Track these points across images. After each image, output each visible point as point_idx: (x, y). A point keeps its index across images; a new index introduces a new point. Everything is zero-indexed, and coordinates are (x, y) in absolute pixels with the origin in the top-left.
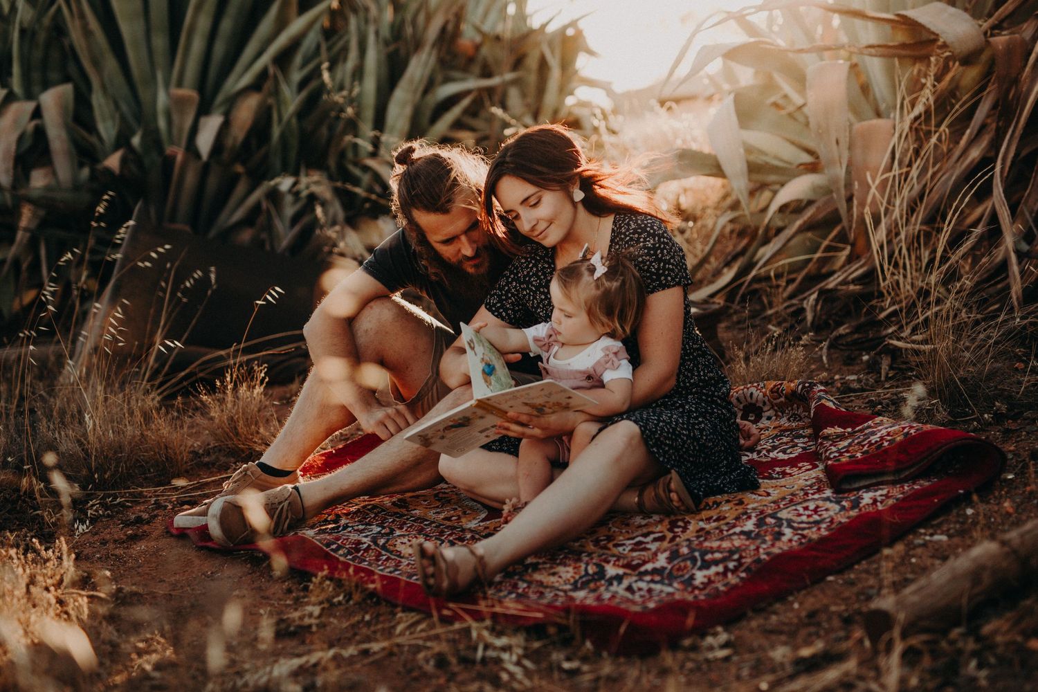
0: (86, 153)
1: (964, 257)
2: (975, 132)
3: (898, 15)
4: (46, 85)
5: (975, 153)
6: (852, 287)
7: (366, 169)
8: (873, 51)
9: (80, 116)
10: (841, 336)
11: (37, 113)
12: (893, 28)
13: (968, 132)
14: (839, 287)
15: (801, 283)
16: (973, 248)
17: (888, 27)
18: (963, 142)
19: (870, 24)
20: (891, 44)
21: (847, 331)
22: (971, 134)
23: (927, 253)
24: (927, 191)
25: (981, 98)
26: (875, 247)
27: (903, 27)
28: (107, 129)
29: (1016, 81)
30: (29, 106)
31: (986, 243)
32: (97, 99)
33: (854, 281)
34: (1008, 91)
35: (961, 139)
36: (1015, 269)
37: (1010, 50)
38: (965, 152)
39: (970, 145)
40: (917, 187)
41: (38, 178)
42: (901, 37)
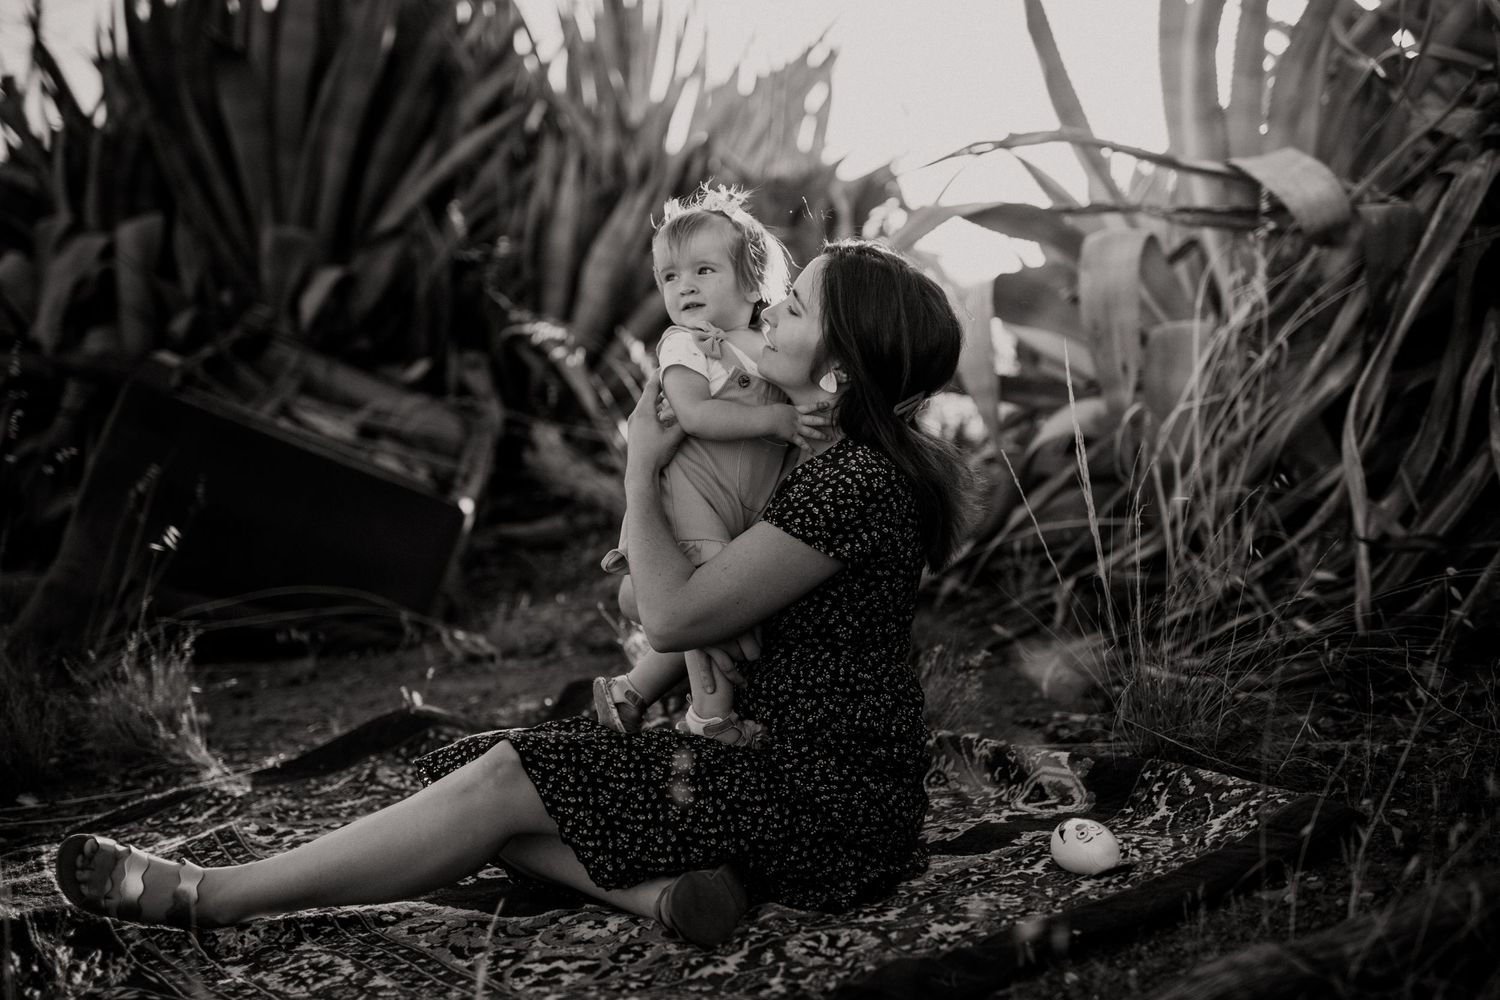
0: (158, 314)
1: (1305, 541)
2: (1334, 350)
4: (132, 212)
5: (1334, 382)
9: (161, 264)
11: (109, 252)
12: (1226, 186)
13: (1323, 348)
15: (1069, 563)
17: (1217, 184)
18: (1315, 363)
22: (1327, 352)
24: (1255, 432)
25: (1346, 297)
28: (189, 277)
29: (1399, 275)
30: (98, 242)
34: (1385, 288)
35: (1312, 357)
36: (1363, 564)
37: (1390, 226)
38: (1317, 379)
39: (1326, 368)
40: (1243, 428)
41: (95, 342)
42: (1238, 199)
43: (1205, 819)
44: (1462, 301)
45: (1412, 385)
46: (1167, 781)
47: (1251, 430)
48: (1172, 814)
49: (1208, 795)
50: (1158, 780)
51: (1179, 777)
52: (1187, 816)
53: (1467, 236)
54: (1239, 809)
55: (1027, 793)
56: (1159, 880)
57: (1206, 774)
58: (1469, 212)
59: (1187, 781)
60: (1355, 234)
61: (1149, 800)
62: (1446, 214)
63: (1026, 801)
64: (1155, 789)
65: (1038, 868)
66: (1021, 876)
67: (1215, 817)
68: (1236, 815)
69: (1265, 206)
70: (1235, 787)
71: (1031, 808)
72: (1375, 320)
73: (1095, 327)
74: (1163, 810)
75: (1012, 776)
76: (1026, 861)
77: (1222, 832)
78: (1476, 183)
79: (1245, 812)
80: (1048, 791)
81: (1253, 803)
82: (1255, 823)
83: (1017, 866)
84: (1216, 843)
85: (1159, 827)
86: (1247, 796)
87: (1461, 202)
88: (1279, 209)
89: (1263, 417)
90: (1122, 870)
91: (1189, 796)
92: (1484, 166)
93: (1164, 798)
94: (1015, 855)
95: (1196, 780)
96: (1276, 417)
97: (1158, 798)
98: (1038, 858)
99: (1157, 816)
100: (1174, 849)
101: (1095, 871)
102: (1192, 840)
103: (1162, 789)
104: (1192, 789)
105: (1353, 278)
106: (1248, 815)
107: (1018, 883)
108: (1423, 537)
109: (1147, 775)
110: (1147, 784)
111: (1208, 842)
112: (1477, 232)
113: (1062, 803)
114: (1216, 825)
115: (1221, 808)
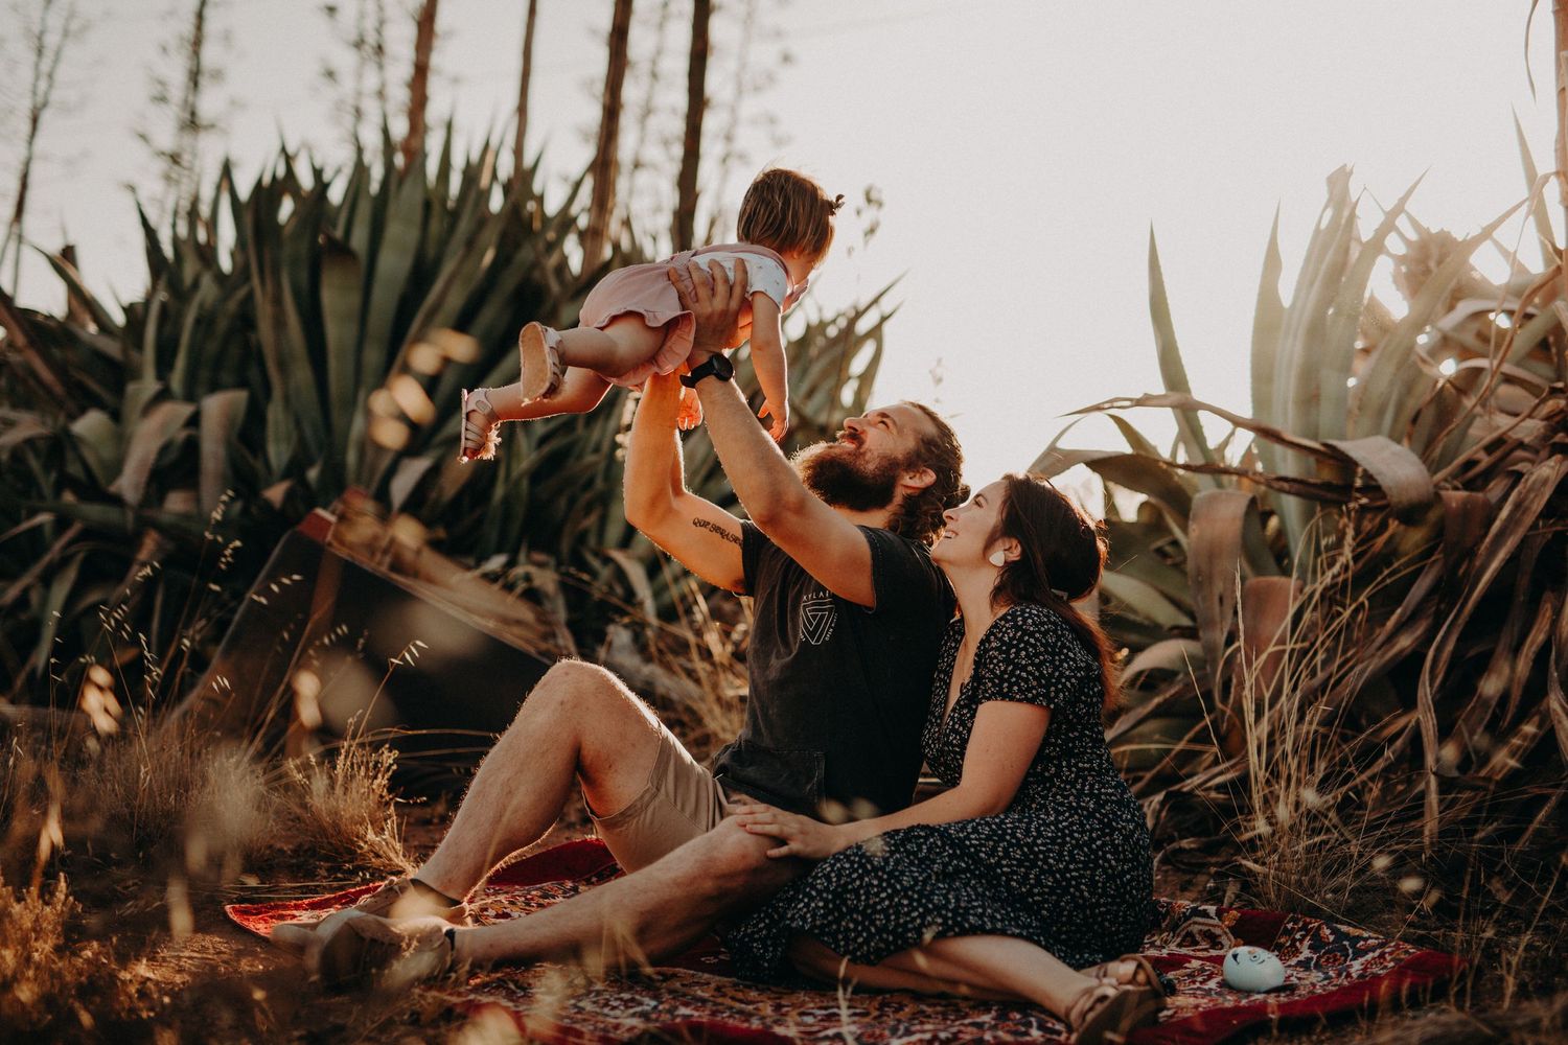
0: (244, 478)
1: (1372, 778)
2: (1408, 613)
3: (1325, 445)
4: (215, 387)
5: (1405, 642)
6: (1213, 795)
7: (607, 560)
8: (1286, 486)
9: (248, 433)
10: (1181, 850)
11: (194, 421)
12: (1318, 461)
13: (1399, 611)
14: (1197, 792)
15: (1148, 785)
16: (1386, 770)
17: (1312, 460)
18: (1391, 623)
19: (1290, 453)
20: (1312, 481)
21: (1193, 846)
22: (1401, 616)
23: (1323, 766)
24: (1332, 681)
25: (1422, 568)
26: (1252, 748)
27: (1331, 462)
28: (278, 452)
29: (1471, 553)
30: (186, 410)
31: (1405, 766)
32: (275, 413)
33: (1219, 788)
34: (1457, 566)
35: (1388, 618)
36: (1433, 798)
37: (1466, 510)
38: (1391, 638)
39: (1401, 627)
40: (1320, 675)
41: (176, 503)
42: (1327, 475)
43: (1345, 961)
44: (1524, 582)
45: (1472, 653)
46: (1308, 931)
47: (1330, 677)
48: (1315, 957)
49: (1346, 943)
50: (1300, 930)
51: (1319, 928)
52: (1329, 958)
53: (1534, 526)
54: (1377, 953)
55: (1179, 940)
56: (1320, 995)
57: (1344, 928)
58: (1538, 505)
59: (1328, 932)
60: (1433, 516)
61: (1293, 945)
62: (1518, 506)
63: (1180, 945)
64: (1298, 936)
65: (1212, 984)
66: (1198, 988)
67: (1354, 959)
68: (1374, 959)
69: (1358, 483)
70: (1370, 938)
71: (1184, 951)
72: (1448, 590)
73: (1199, 572)
74: (1306, 953)
75: (1163, 925)
76: (1200, 979)
77: (1365, 969)
78: (1545, 482)
79: (1382, 956)
80: (1198, 938)
81: (1388, 950)
82: (1392, 964)
83: (1194, 982)
84: (1360, 977)
85: (1305, 965)
86: (1382, 945)
87: (1532, 496)
88: (1372, 487)
89: (1341, 667)
90: (1287, 988)
91: (1329, 944)
92: (1553, 468)
93: (1307, 943)
94: (1190, 975)
95: (1334, 931)
96: (1352, 668)
97: (1301, 943)
98: (1210, 977)
99: (1301, 957)
100: (1325, 979)
101: (1264, 988)
102: (1339, 975)
103: (1304, 937)
104: (1331, 938)
105: (1427, 554)
106: (1385, 959)
107: (1199, 992)
108: (1484, 778)
109: (1290, 926)
110: (1289, 933)
111: (1354, 975)
112: (1541, 523)
113: (1213, 947)
114: (1356, 967)
115: (1358, 954)
